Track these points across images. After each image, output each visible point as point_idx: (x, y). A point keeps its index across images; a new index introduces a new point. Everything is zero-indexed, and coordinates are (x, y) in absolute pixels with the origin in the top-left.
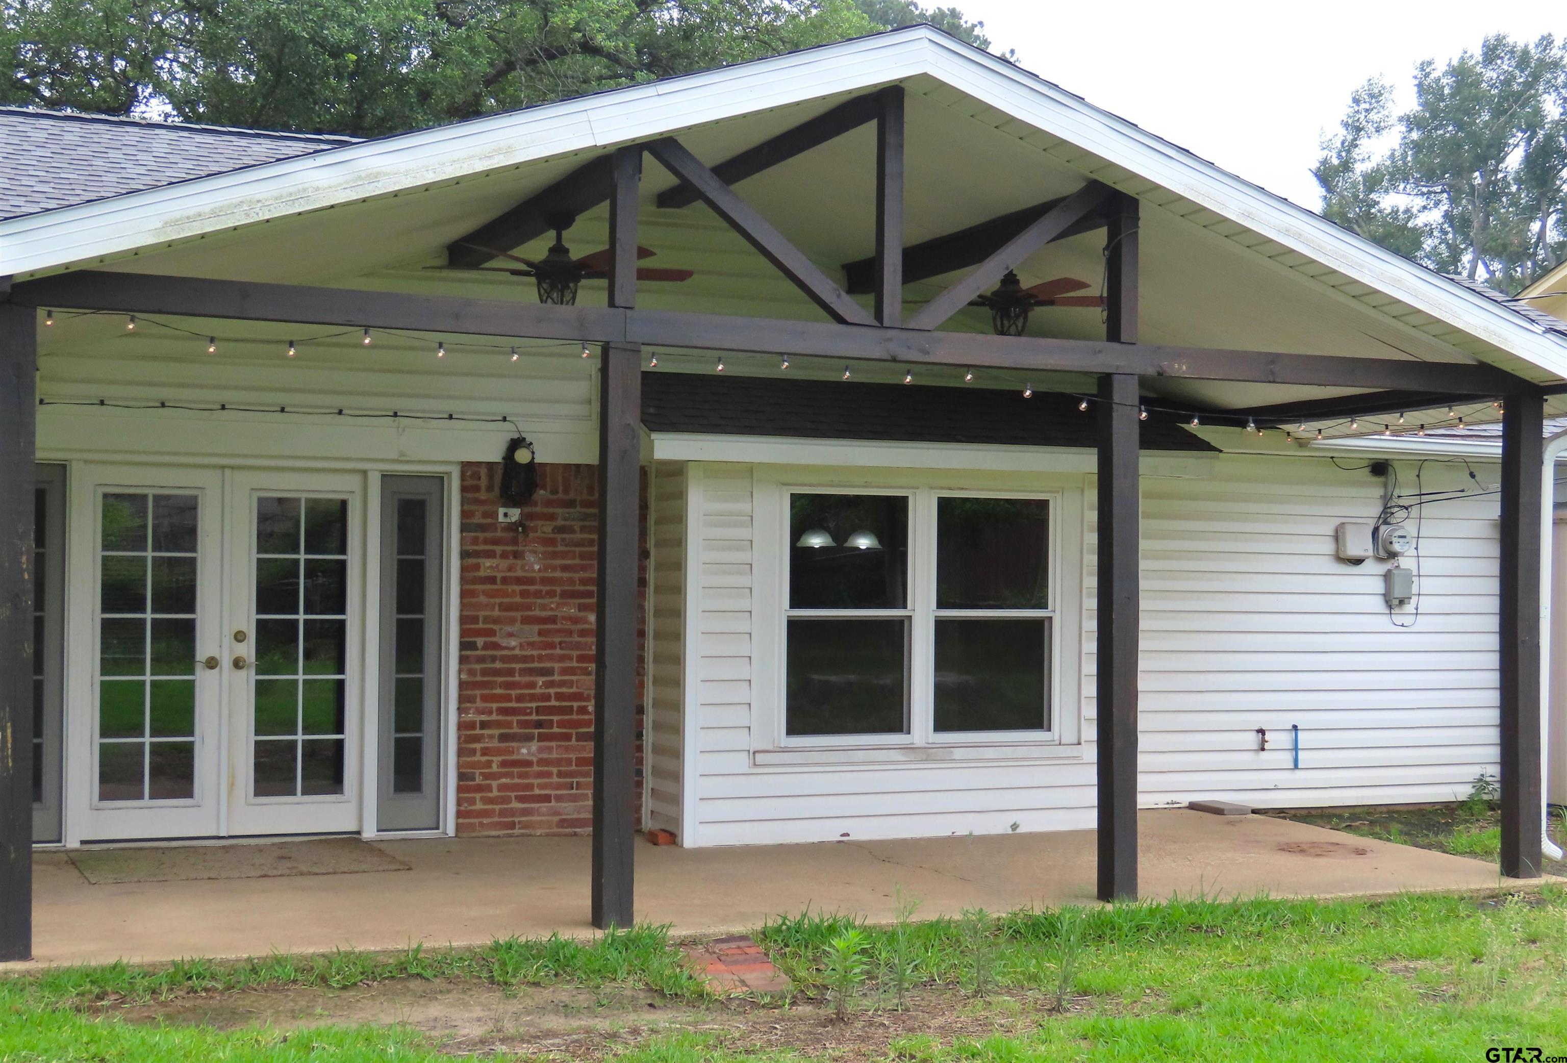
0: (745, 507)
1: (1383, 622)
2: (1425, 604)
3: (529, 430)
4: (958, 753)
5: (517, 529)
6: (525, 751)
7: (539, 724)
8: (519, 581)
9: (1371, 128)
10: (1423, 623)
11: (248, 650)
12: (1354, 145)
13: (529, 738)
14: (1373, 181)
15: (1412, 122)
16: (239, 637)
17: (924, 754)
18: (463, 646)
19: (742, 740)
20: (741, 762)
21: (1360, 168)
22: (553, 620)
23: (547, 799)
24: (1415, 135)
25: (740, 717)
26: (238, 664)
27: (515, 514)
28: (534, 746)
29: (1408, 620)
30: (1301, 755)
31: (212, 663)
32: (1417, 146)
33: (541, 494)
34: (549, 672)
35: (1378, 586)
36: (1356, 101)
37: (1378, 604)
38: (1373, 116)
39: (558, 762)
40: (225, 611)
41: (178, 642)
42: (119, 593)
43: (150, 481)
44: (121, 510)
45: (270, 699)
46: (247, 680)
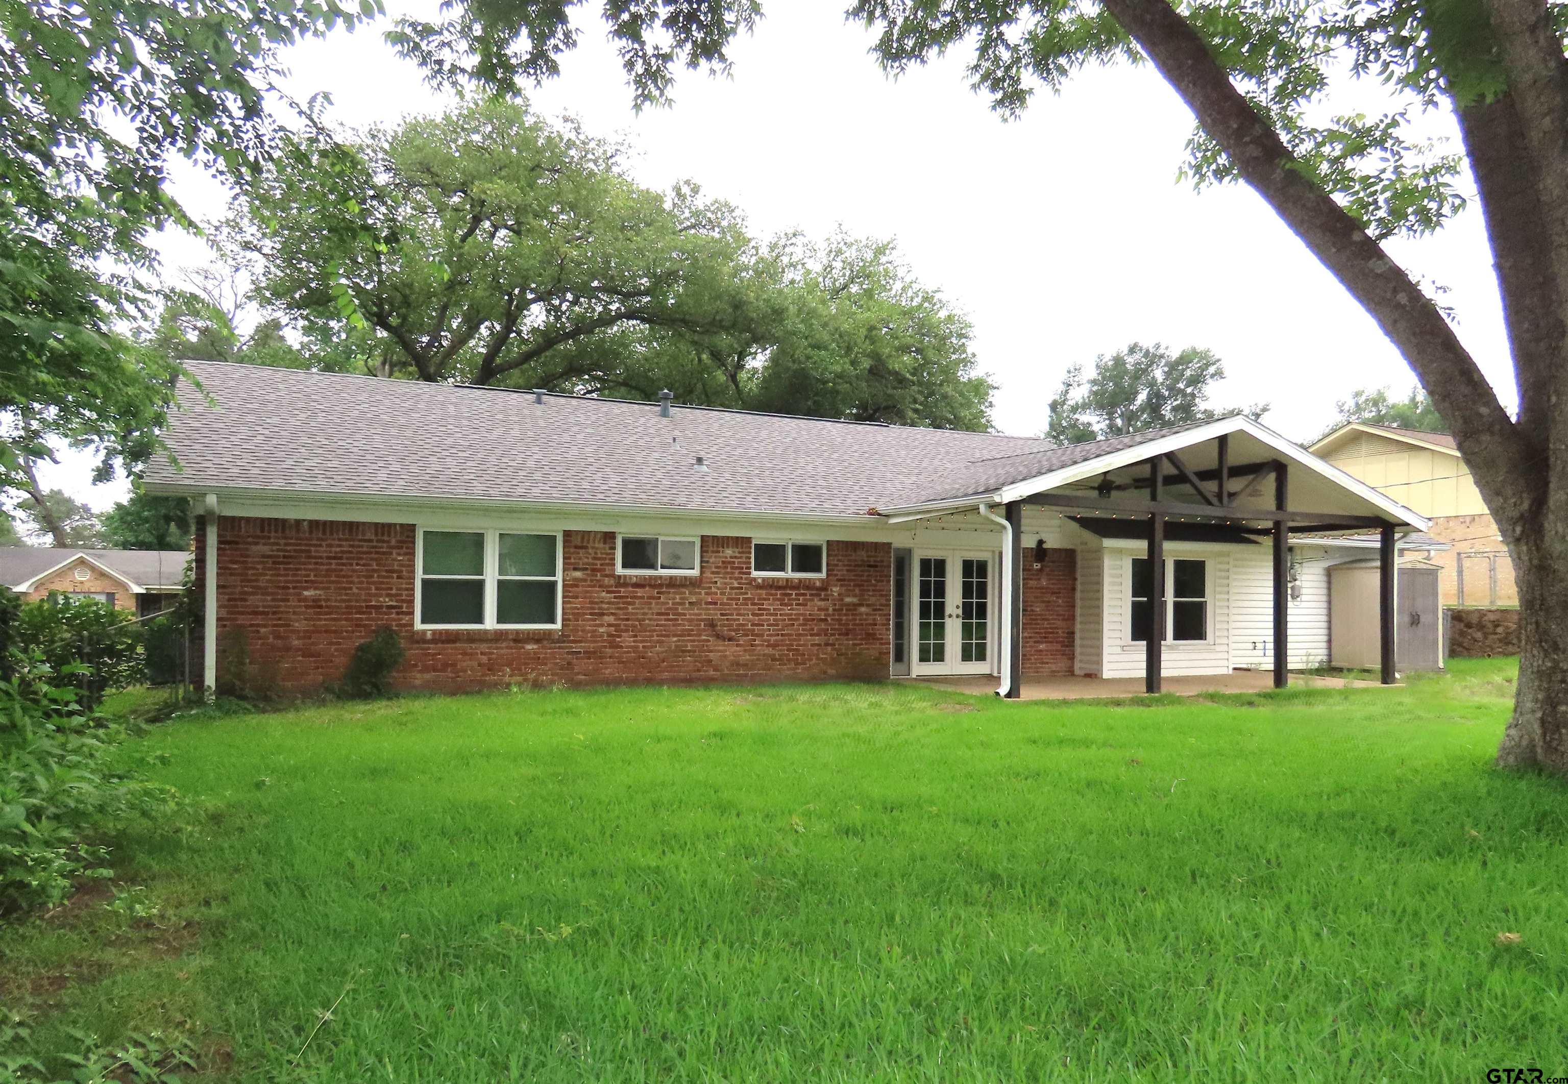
0: (1118, 563)
2: (1304, 598)
3: (1044, 537)
4: (1180, 648)
5: (1041, 570)
6: (1042, 647)
7: (1045, 638)
8: (1039, 588)
9: (1075, 384)
10: (1304, 605)
11: (960, 611)
12: (1067, 392)
13: (1042, 643)
14: (1074, 409)
15: (1094, 382)
16: (958, 607)
17: (1172, 647)
19: (1118, 642)
20: (1119, 650)
21: (1071, 403)
22: (1050, 601)
23: (1048, 663)
24: (1095, 388)
25: (1118, 634)
26: (958, 616)
27: (1039, 565)
28: (1044, 645)
29: (1299, 603)
31: (950, 616)
32: (1095, 393)
33: (1049, 558)
36: (1069, 372)
38: (1076, 379)
39: (1050, 651)
40: (954, 598)
41: (940, 610)
42: (925, 593)
43: (933, 554)
44: (925, 564)
45: (967, 630)
46: (960, 621)
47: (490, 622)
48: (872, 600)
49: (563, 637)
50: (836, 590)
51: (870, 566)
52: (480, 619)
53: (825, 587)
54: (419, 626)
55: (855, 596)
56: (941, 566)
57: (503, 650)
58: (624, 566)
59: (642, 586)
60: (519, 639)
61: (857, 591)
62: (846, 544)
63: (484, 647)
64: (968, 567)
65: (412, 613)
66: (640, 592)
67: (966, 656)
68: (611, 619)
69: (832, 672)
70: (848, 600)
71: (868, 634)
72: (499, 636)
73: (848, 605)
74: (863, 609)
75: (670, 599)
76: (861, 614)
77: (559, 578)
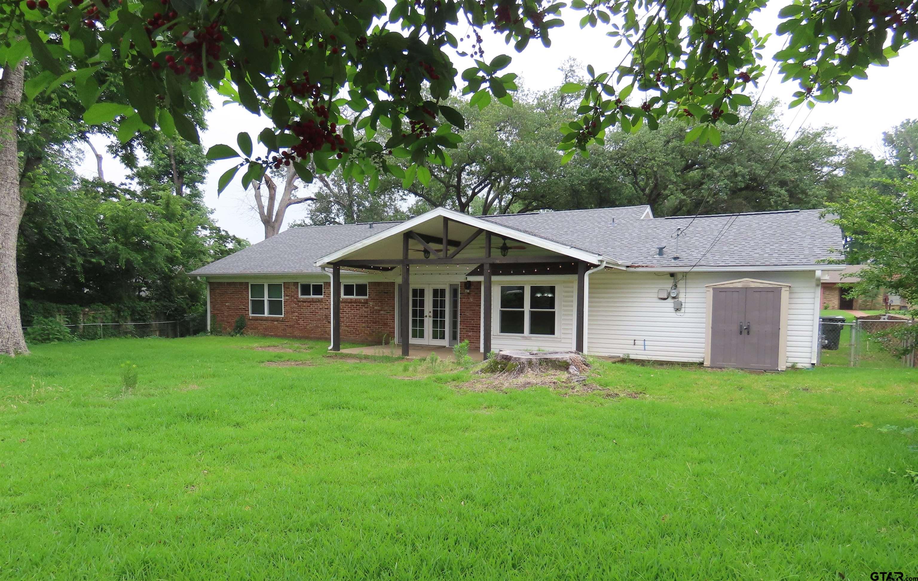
1: (674, 314)
2: (687, 310)
4: (533, 338)
5: (469, 294)
7: (472, 329)
8: (469, 303)
10: (686, 315)
11: (431, 314)
13: (470, 331)
16: (430, 312)
17: (526, 338)
18: (460, 314)
22: (474, 310)
23: (473, 343)
26: (430, 317)
27: (468, 291)
28: (471, 333)
29: (682, 314)
30: (646, 347)
31: (426, 316)
33: (472, 287)
34: (474, 320)
35: (672, 305)
37: (672, 310)
39: (475, 336)
40: (428, 308)
41: (422, 313)
42: (415, 305)
43: (418, 287)
44: (415, 291)
45: (435, 323)
46: (431, 319)
47: (266, 314)
48: (386, 308)
49: (283, 320)
50: (371, 304)
51: (385, 293)
52: (264, 314)
53: (366, 302)
54: (250, 315)
55: (379, 306)
56: (422, 292)
57: (269, 324)
58: (302, 294)
59: (305, 302)
60: (273, 320)
61: (380, 304)
62: (375, 283)
63: (264, 322)
64: (435, 292)
65: (248, 311)
66: (305, 304)
67: (435, 337)
68: (296, 314)
69: (369, 339)
70: (376, 308)
71: (384, 323)
72: (267, 319)
73: (376, 310)
74: (382, 312)
75: (313, 307)
76: (381, 314)
77: (283, 299)
